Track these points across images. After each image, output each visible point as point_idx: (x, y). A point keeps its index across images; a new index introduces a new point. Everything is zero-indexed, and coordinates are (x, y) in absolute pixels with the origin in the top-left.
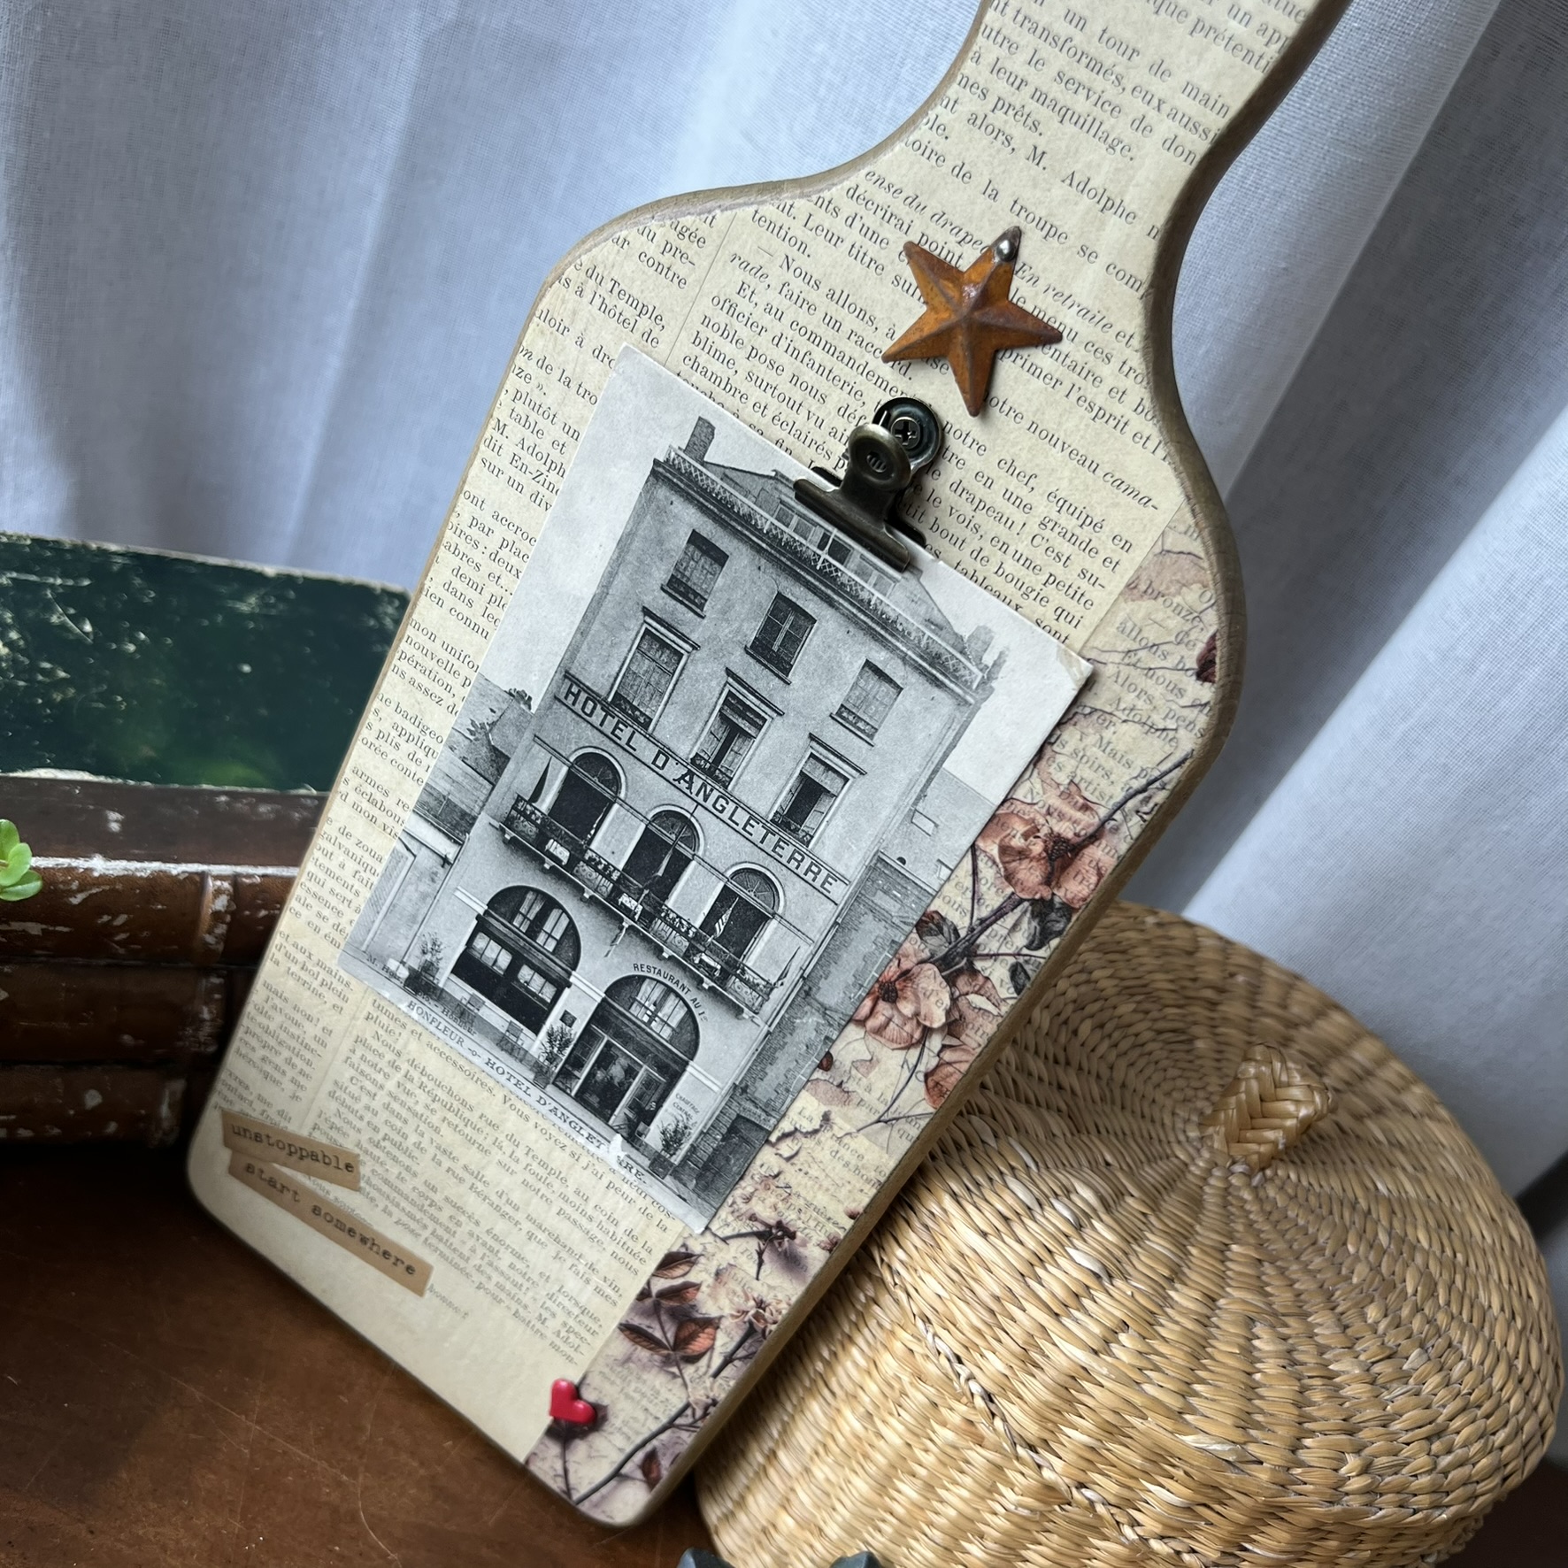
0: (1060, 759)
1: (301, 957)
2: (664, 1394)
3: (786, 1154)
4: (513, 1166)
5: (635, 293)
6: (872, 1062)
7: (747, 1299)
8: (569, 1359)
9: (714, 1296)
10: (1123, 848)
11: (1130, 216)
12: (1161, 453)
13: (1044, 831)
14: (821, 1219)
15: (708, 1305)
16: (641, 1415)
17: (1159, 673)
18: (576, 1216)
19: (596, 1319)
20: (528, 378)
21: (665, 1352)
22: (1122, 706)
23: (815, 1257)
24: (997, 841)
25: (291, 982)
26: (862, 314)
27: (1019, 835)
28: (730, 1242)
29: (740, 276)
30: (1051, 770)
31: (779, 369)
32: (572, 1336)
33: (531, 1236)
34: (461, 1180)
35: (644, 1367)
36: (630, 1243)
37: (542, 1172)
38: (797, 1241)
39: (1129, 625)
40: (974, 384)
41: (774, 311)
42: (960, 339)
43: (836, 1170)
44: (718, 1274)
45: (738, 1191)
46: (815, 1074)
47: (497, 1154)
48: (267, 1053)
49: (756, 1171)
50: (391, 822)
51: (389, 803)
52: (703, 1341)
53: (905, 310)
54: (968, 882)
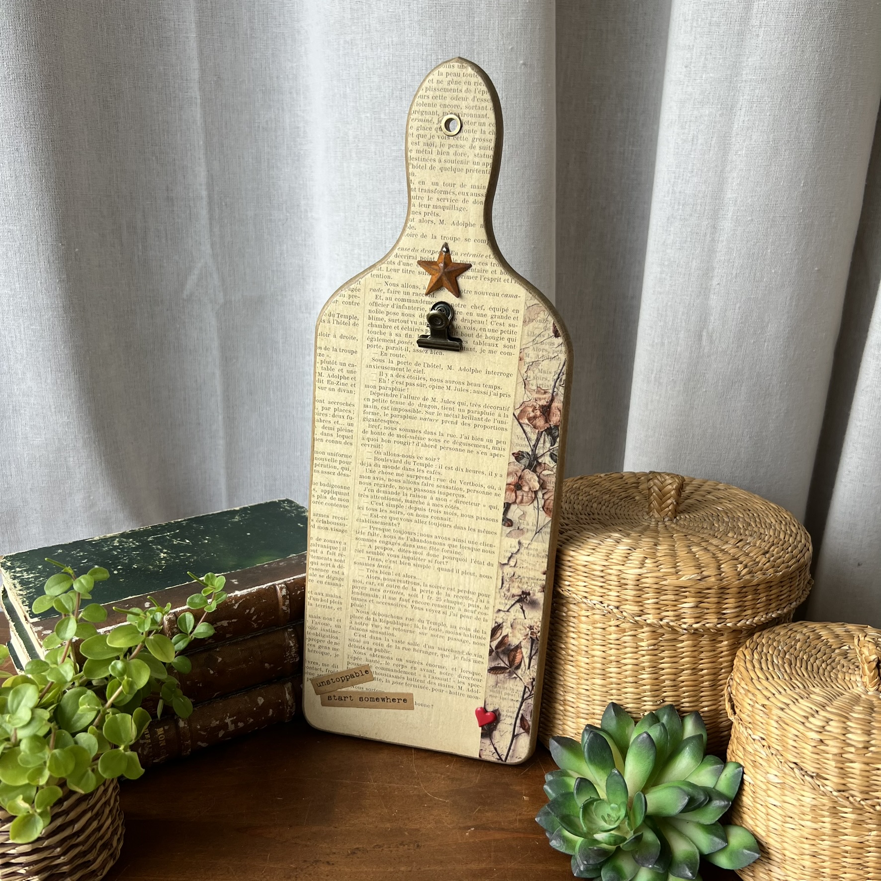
0: (531, 382)
1: (319, 597)
2: (516, 688)
3: (513, 565)
4: (425, 631)
5: (346, 314)
6: (524, 514)
7: (526, 629)
8: (477, 698)
9: (514, 636)
10: (562, 399)
11: (474, 225)
12: (513, 281)
13: (538, 406)
14: (535, 581)
15: (514, 641)
16: (511, 704)
17: (545, 341)
18: (455, 636)
19: (479, 674)
20: (323, 355)
21: (508, 671)
22: (540, 357)
23: (540, 597)
24: (526, 417)
25: (319, 609)
26: (414, 287)
27: (531, 412)
28: (511, 610)
29: (374, 294)
30: (530, 387)
31: (397, 314)
32: (473, 687)
33: (442, 656)
34: (409, 650)
35: (504, 682)
36: (477, 635)
37: (436, 627)
38: (531, 595)
39: (530, 333)
40: (454, 289)
41: (388, 298)
42: (444, 278)
43: (532, 560)
44: (512, 626)
45: (504, 589)
46: (509, 529)
47: (418, 631)
48: (320, 644)
49: (506, 578)
50: (333, 526)
51: (330, 519)
52: (519, 657)
53: (425, 280)
54: (524, 436)
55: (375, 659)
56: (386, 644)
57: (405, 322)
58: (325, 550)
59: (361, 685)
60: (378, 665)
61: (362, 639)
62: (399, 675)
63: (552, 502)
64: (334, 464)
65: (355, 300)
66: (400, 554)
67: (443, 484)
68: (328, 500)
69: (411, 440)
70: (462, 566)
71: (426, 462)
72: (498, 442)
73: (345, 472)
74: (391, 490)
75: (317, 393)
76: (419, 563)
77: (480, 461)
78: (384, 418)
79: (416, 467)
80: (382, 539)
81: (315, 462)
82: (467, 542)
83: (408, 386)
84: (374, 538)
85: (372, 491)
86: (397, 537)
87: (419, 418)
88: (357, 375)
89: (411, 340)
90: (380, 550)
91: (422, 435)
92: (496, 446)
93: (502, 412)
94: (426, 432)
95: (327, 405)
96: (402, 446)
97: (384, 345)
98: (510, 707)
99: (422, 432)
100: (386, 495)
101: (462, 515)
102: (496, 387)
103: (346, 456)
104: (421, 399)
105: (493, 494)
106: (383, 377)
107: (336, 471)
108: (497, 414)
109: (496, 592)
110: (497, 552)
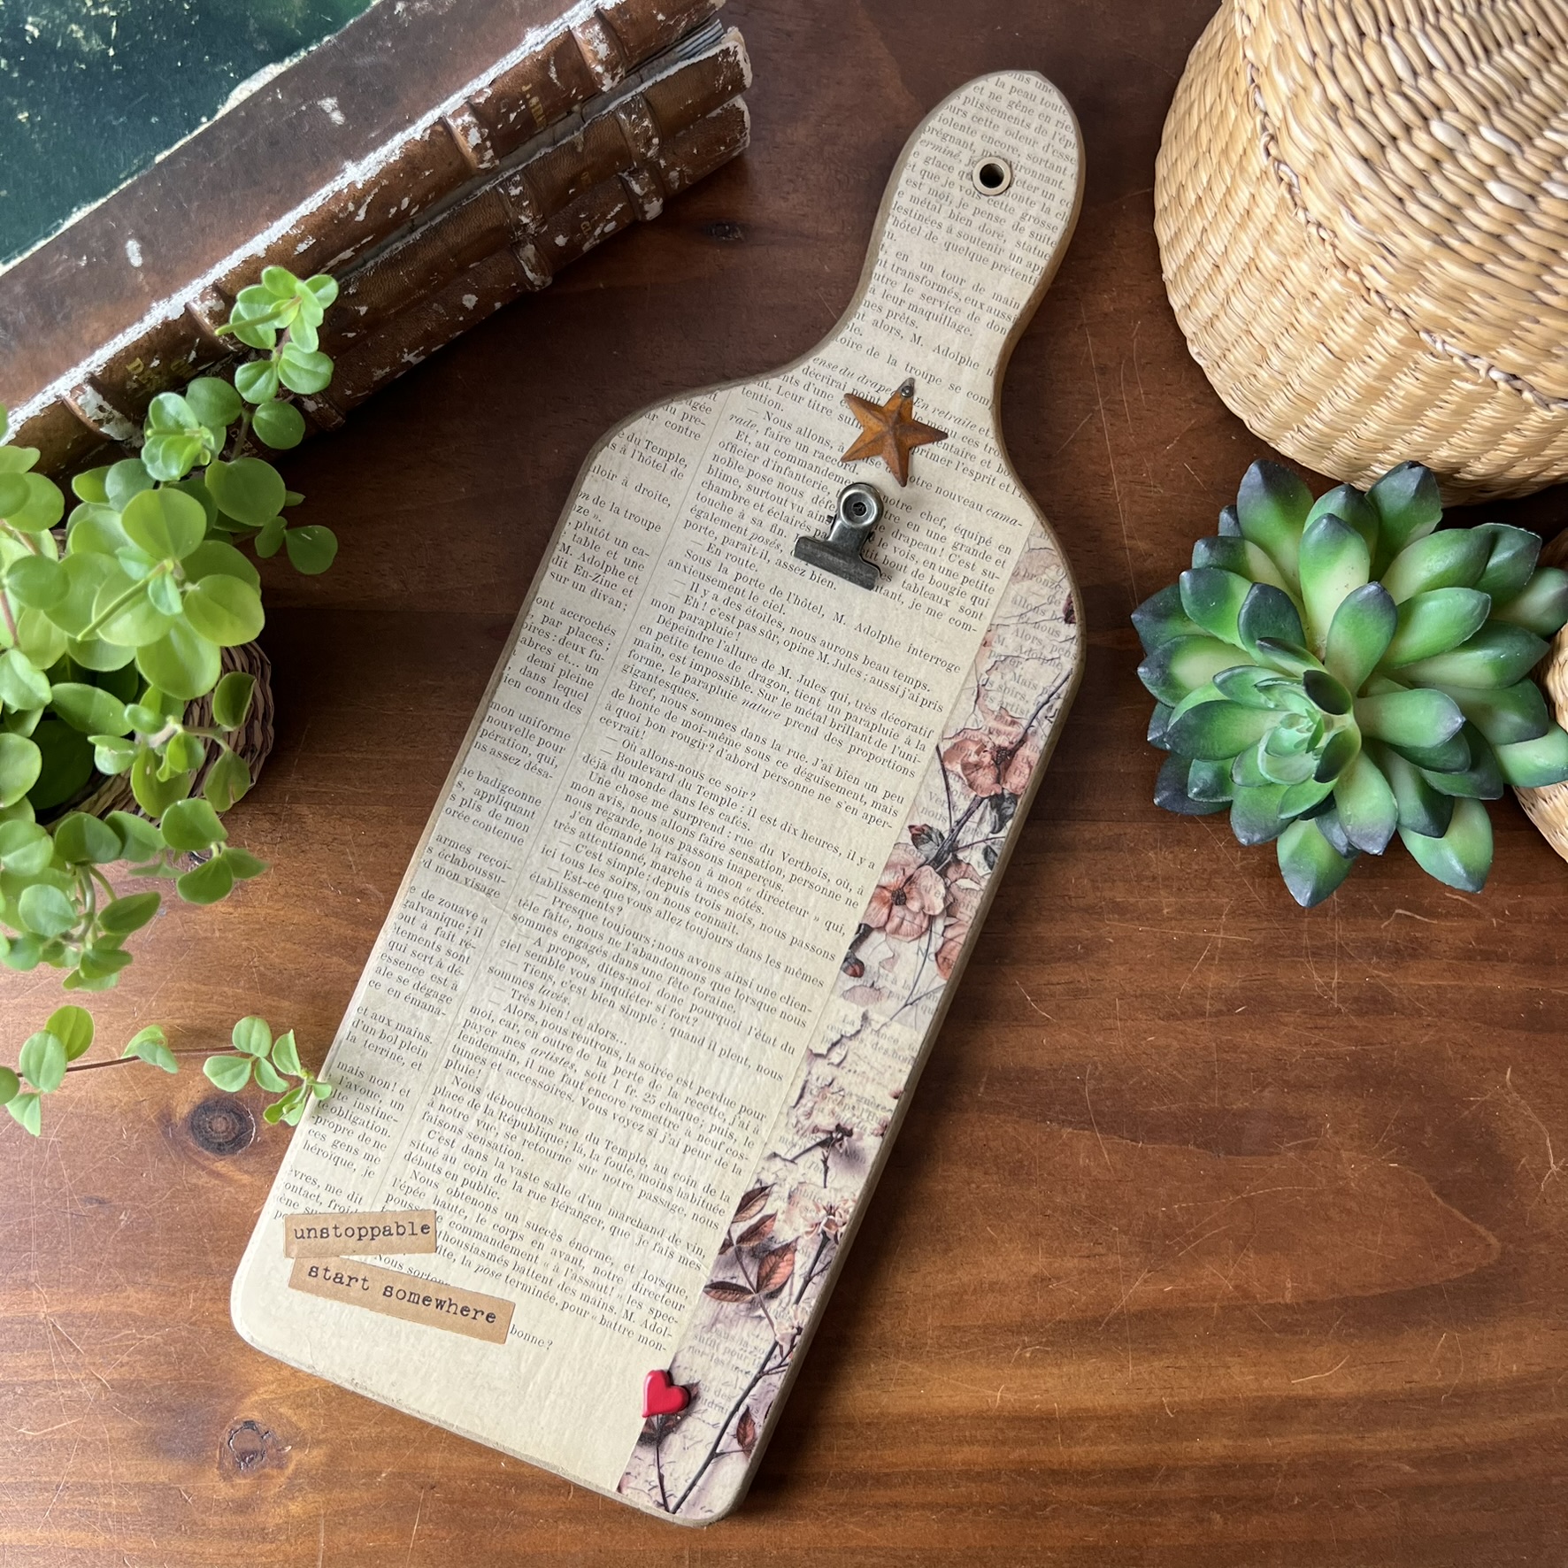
0: (991, 694)
1: (379, 1026)
2: (753, 1342)
3: (836, 1062)
4: (594, 1164)
5: (664, 446)
6: (894, 957)
7: (819, 1210)
8: (658, 1346)
9: (788, 1220)
10: (1042, 745)
11: (976, 364)
12: (1017, 493)
13: (990, 746)
14: (872, 1109)
15: (783, 1232)
16: (732, 1376)
17: (1042, 624)
18: (656, 1192)
19: (679, 1291)
20: (586, 512)
21: (749, 1297)
22: (1024, 650)
23: (871, 1146)
24: (959, 761)
25: (369, 1054)
26: (821, 440)
27: (973, 753)
28: (798, 1161)
29: (737, 428)
30: (987, 703)
31: (770, 480)
32: (659, 1320)
33: (614, 1230)
34: (542, 1198)
35: (732, 1323)
36: (709, 1199)
37: (621, 1160)
38: (854, 1137)
39: (1018, 598)
40: (899, 466)
41: (762, 445)
42: (889, 439)
43: (878, 1059)
44: (790, 1197)
45: (801, 1110)
46: (852, 982)
47: (578, 1159)
48: (339, 1136)
49: (814, 1087)
50: (472, 875)
51: (472, 858)
52: (783, 1270)
53: (849, 433)
54: (944, 797)
55: (455, 1201)
56: (494, 1172)
57: (782, 502)
58: (434, 924)
59: (399, 1258)
60: (458, 1219)
61: (443, 1149)
62: (499, 1253)
63: (959, 948)
65: (695, 427)
66: (599, 976)
67: (745, 849)
68: (483, 816)
69: (710, 740)
70: (725, 1037)
71: (725, 794)
72: (887, 795)
73: (544, 766)
74: (629, 831)
75: (543, 585)
76: (634, 1006)
77: (839, 824)
78: (667, 677)
79: (699, 799)
80: (572, 933)
81: (485, 725)
82: (754, 986)
83: (741, 629)
84: (555, 925)
85: (589, 822)
86: (606, 937)
87: (740, 700)
88: (644, 575)
89: (780, 540)
90: (557, 956)
91: (735, 736)
92: (880, 801)
93: (915, 737)
94: (745, 733)
95: (556, 615)
96: (686, 745)
97: (720, 531)
98: (726, 1384)
99: (739, 730)
100: (616, 840)
101: (763, 927)
102: (918, 684)
103: (558, 733)
104: (759, 662)
105: (843, 900)
106: (697, 596)
107: (525, 759)
108: (903, 738)
109: (780, 1113)
110: (810, 1026)
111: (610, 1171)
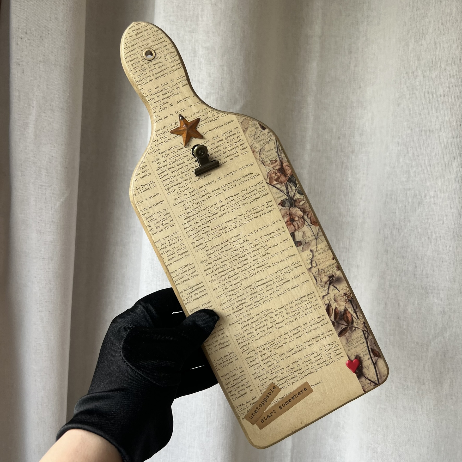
0: (265, 160)
1: (221, 361)
2: (358, 335)
3: (315, 266)
4: (292, 338)
5: (146, 183)
6: (304, 233)
7: (343, 297)
8: (342, 357)
9: (340, 306)
11: (189, 97)
13: (276, 171)
14: (332, 266)
15: (341, 308)
16: (362, 346)
17: (260, 135)
18: (310, 329)
19: (335, 342)
20: (145, 214)
21: (349, 328)
22: (262, 145)
24: (274, 181)
25: (225, 369)
26: (175, 147)
27: (275, 176)
28: (329, 292)
29: (156, 163)
30: (267, 163)
31: (175, 166)
32: (337, 352)
33: (309, 346)
34: (290, 356)
35: (351, 337)
36: (321, 319)
37: (296, 331)
38: (334, 275)
39: (250, 135)
40: (198, 136)
41: (165, 161)
42: (190, 133)
43: (323, 256)
44: (335, 301)
45: (319, 282)
46: (301, 248)
47: (287, 341)
48: (237, 391)
49: (316, 275)
52: (349, 316)
53: (180, 140)
54: (279, 191)
55: (274, 376)
56: (274, 362)
57: (181, 168)
59: (275, 399)
60: (278, 379)
61: (260, 369)
62: (293, 376)
63: (314, 217)
64: (186, 273)
65: (147, 173)
66: (252, 302)
67: (252, 245)
68: (194, 297)
69: (221, 232)
70: (289, 285)
71: (236, 239)
72: (267, 203)
73: (195, 274)
74: (226, 267)
75: (153, 238)
76: (265, 299)
77: (264, 219)
78: (199, 229)
79: (232, 245)
80: (237, 299)
81: (174, 279)
82: (284, 269)
83: (203, 203)
84: (232, 302)
85: (216, 275)
86: (245, 293)
87: (218, 217)
88: (171, 214)
89: (190, 176)
90: (240, 307)
91: (225, 225)
92: (267, 206)
93: (260, 186)
94: (226, 222)
95: (163, 241)
96: (218, 238)
97: (176, 188)
99: (224, 223)
100: (225, 272)
101: (272, 256)
102: (249, 174)
103: (190, 264)
104: (213, 205)
105: (282, 233)
106: (186, 206)
107: (189, 277)
108: (258, 189)
109: (316, 287)
110: (302, 264)
111: (297, 335)
